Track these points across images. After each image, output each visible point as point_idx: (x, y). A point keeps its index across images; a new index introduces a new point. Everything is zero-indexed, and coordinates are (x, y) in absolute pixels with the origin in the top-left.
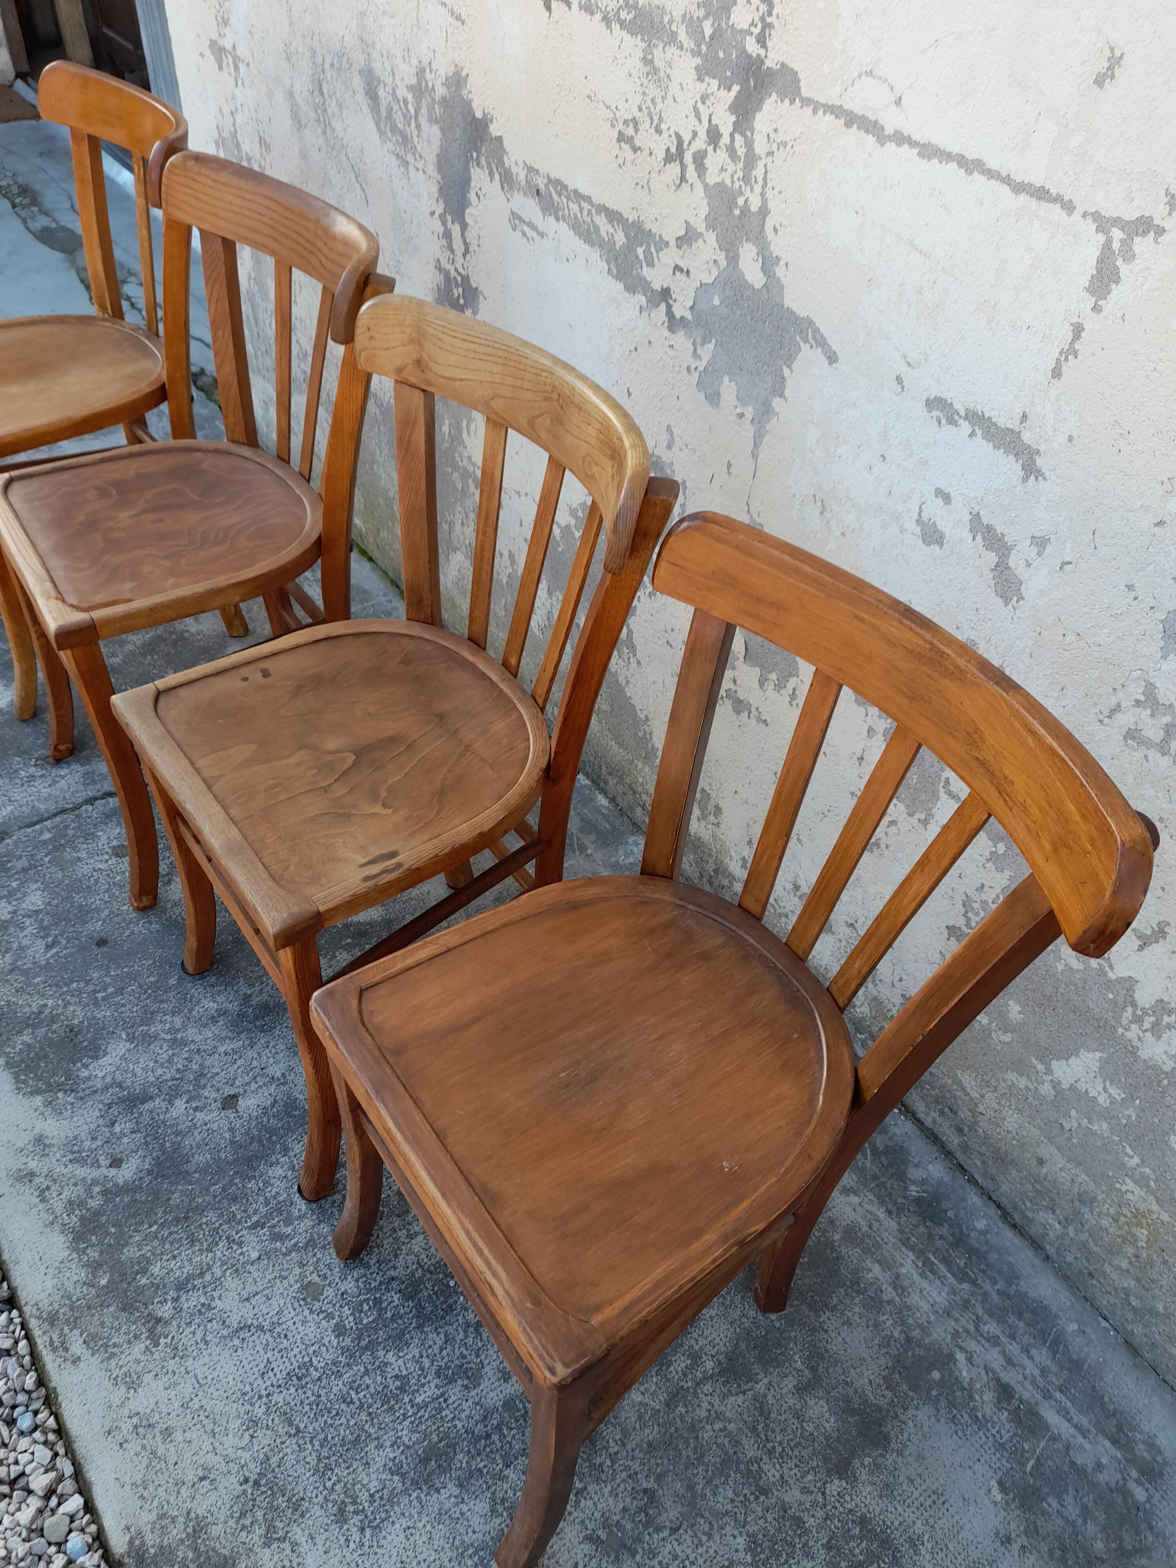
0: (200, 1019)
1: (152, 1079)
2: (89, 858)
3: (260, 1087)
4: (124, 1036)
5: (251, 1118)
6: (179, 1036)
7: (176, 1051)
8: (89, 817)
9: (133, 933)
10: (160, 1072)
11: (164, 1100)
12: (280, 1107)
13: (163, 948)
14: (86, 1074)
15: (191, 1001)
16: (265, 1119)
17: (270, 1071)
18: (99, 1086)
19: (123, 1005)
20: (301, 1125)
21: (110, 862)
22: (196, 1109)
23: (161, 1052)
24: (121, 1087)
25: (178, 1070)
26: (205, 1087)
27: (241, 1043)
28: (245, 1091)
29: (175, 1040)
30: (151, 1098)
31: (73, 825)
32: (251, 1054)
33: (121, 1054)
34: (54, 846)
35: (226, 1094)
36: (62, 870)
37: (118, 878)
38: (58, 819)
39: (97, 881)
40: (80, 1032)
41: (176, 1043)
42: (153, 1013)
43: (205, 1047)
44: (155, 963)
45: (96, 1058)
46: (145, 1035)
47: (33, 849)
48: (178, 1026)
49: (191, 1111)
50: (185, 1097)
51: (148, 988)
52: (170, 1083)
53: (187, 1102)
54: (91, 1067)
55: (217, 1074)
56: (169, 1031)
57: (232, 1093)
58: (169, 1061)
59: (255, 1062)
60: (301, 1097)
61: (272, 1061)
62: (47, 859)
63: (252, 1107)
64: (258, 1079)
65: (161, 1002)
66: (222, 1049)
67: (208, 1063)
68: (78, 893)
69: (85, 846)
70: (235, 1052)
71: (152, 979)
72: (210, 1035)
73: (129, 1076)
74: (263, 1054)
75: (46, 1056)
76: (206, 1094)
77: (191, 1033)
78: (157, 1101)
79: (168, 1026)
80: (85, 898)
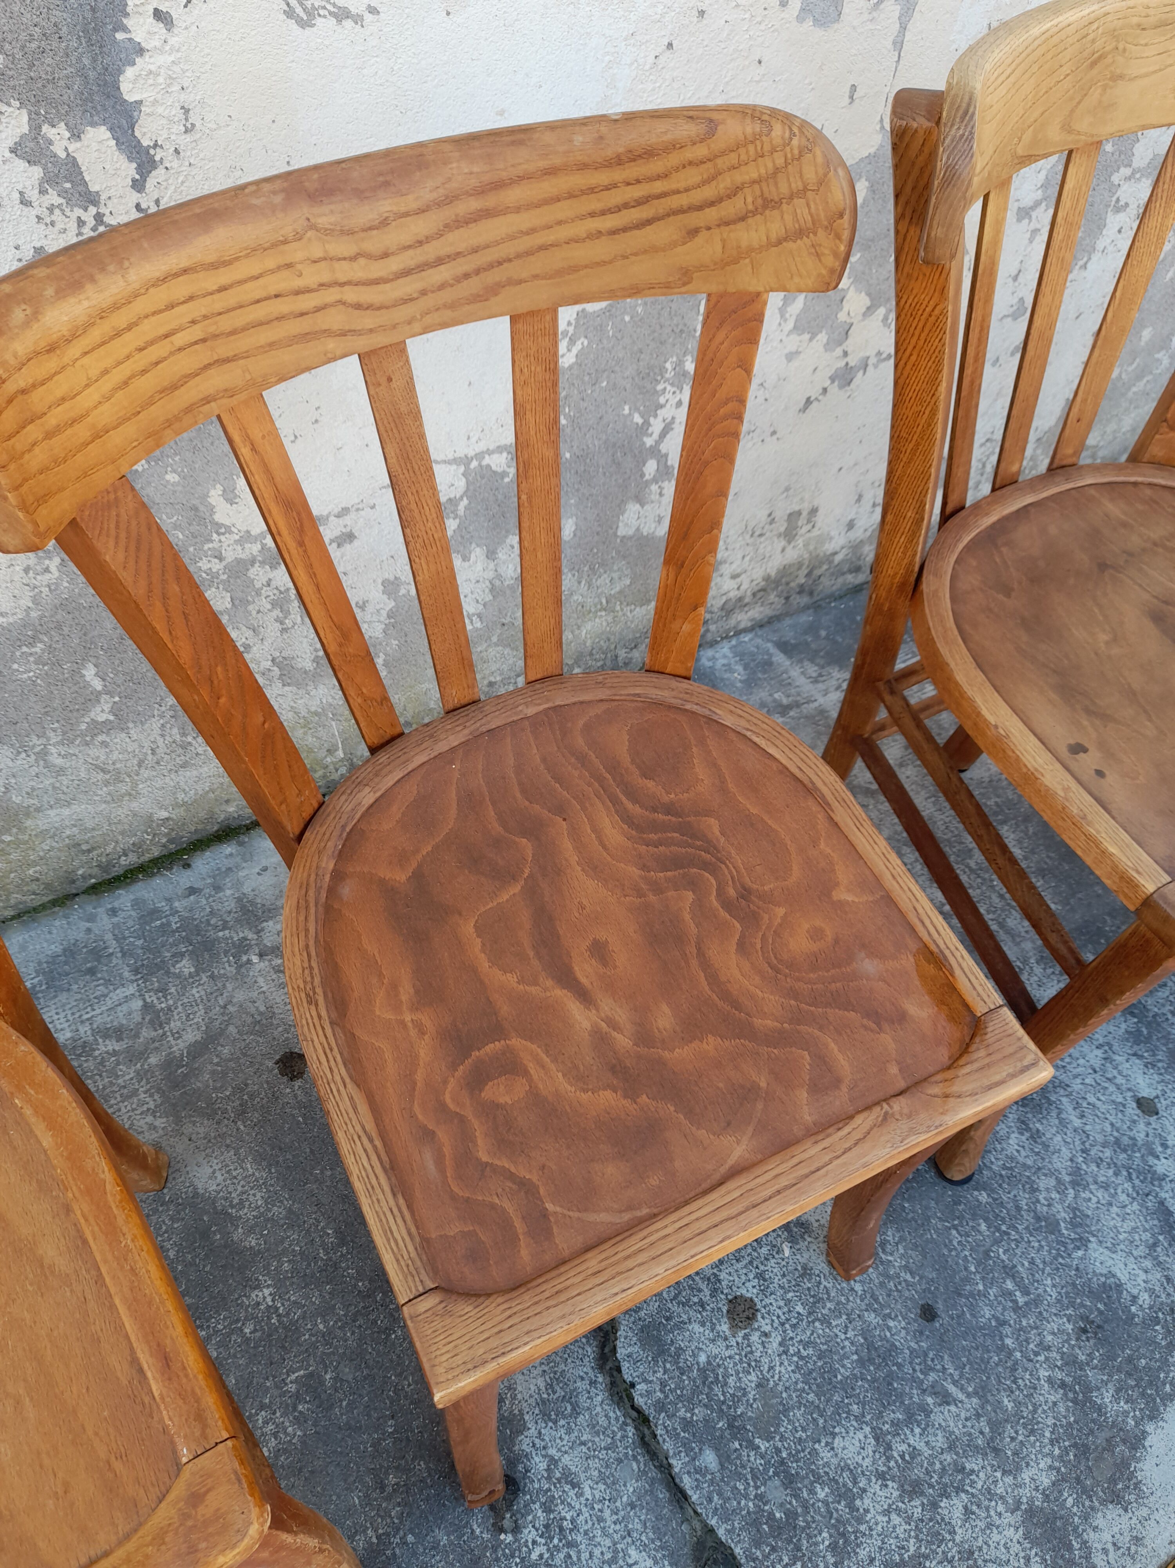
0: (1038, 1154)
1: (1136, 1206)
2: (758, 1366)
3: (1120, 1073)
4: (1080, 1253)
5: (1163, 1081)
6: (1067, 1179)
7: (1090, 1180)
8: (663, 1384)
9: (906, 1268)
10: (1123, 1197)
11: (1160, 1186)
12: (1141, 1049)
13: (928, 1219)
14: (1146, 1296)
15: (1011, 1169)
16: (1160, 1065)
17: (1097, 1063)
18: (1158, 1276)
19: (1032, 1262)
20: (1159, 1025)
21: (768, 1329)
22: (1165, 1146)
23: (1094, 1200)
24: (1155, 1244)
25: (1116, 1174)
26: (1133, 1139)
27: (1064, 1100)
28: (1129, 1090)
29: (1075, 1184)
30: (1162, 1203)
31: (682, 1413)
32: (1076, 1085)
33: (1107, 1252)
34: (734, 1437)
35: (1138, 1112)
36: (785, 1411)
37: (799, 1308)
38: (668, 1446)
39: (806, 1344)
40: (1085, 1318)
41: (1078, 1181)
42: (1038, 1219)
43: (1077, 1143)
44: (955, 1227)
45: (1119, 1286)
46: (1073, 1225)
47: (740, 1477)
48: (1052, 1182)
49: (1169, 1151)
50: (1151, 1160)
51: (998, 1230)
52: (1137, 1182)
53: (1158, 1157)
54: (1135, 1292)
55: (1112, 1124)
56: (1063, 1193)
57: (1134, 1105)
58: (1106, 1186)
59: (1087, 1081)
60: (1123, 1026)
61: (1081, 1061)
62: (763, 1445)
63: (1148, 1081)
64: (1110, 1076)
65: (1018, 1208)
66: (1077, 1123)
67: (1100, 1138)
68: (834, 1372)
69: (731, 1381)
70: (1077, 1107)
71: (983, 1227)
72: (1058, 1138)
73: (1137, 1237)
74: (1075, 1071)
75: (1130, 1360)
76: (1142, 1135)
77: (1061, 1162)
78: (1163, 1195)
79: (1054, 1195)
80: (845, 1356)
